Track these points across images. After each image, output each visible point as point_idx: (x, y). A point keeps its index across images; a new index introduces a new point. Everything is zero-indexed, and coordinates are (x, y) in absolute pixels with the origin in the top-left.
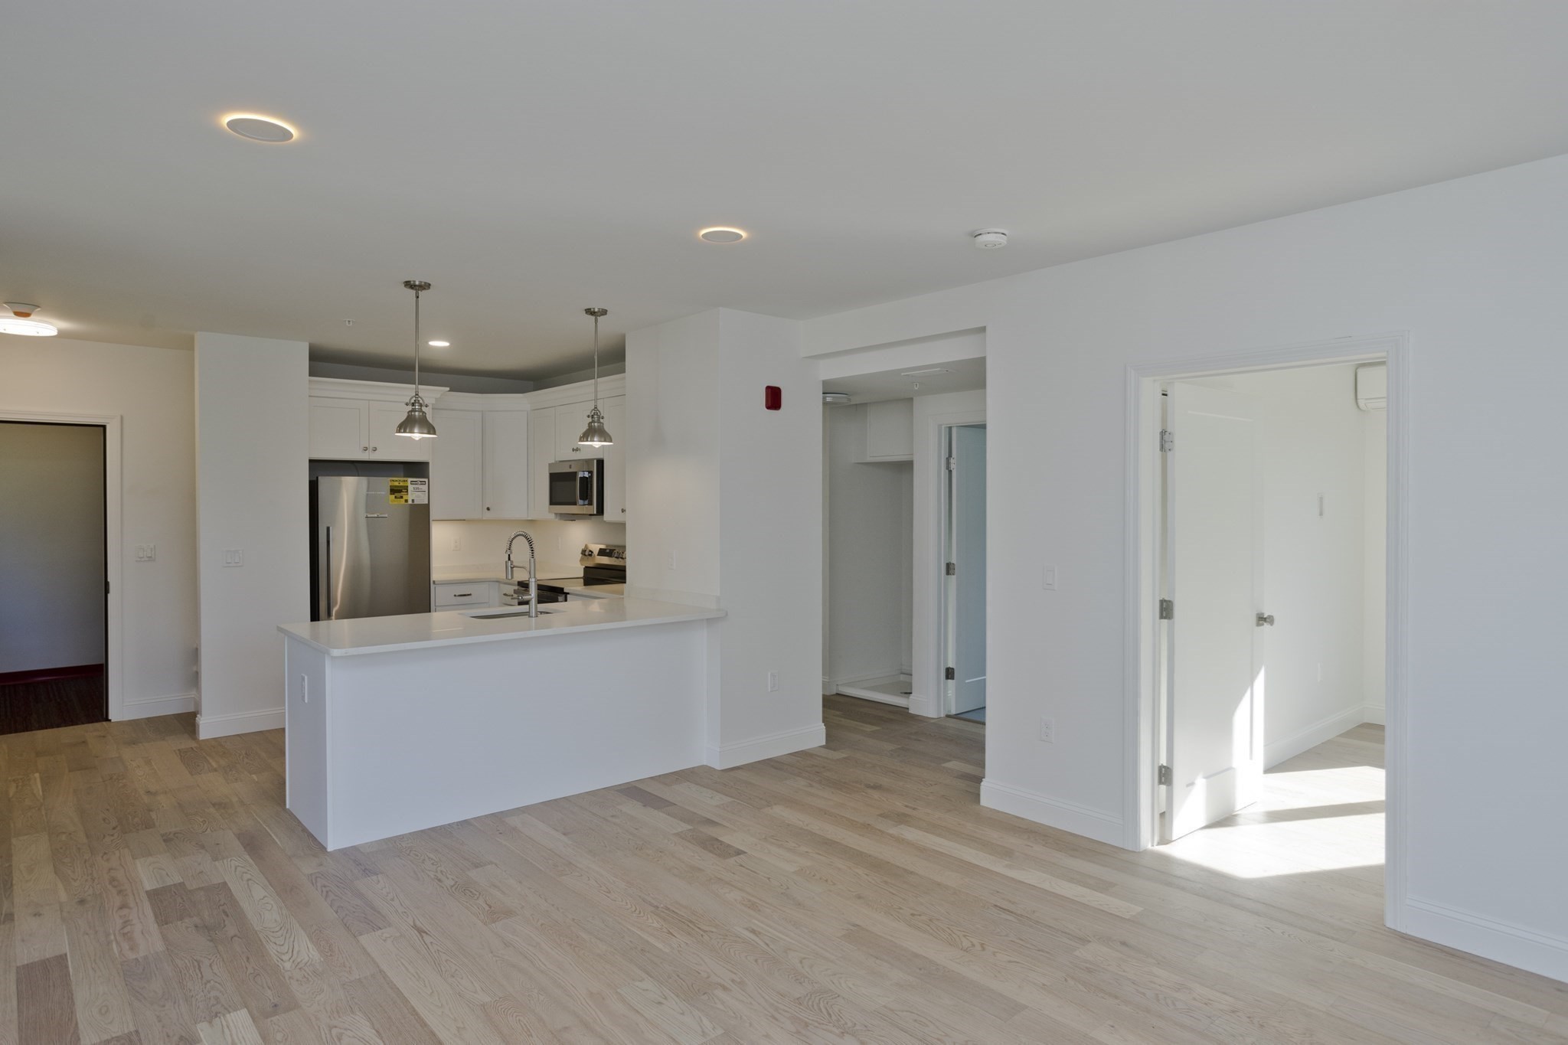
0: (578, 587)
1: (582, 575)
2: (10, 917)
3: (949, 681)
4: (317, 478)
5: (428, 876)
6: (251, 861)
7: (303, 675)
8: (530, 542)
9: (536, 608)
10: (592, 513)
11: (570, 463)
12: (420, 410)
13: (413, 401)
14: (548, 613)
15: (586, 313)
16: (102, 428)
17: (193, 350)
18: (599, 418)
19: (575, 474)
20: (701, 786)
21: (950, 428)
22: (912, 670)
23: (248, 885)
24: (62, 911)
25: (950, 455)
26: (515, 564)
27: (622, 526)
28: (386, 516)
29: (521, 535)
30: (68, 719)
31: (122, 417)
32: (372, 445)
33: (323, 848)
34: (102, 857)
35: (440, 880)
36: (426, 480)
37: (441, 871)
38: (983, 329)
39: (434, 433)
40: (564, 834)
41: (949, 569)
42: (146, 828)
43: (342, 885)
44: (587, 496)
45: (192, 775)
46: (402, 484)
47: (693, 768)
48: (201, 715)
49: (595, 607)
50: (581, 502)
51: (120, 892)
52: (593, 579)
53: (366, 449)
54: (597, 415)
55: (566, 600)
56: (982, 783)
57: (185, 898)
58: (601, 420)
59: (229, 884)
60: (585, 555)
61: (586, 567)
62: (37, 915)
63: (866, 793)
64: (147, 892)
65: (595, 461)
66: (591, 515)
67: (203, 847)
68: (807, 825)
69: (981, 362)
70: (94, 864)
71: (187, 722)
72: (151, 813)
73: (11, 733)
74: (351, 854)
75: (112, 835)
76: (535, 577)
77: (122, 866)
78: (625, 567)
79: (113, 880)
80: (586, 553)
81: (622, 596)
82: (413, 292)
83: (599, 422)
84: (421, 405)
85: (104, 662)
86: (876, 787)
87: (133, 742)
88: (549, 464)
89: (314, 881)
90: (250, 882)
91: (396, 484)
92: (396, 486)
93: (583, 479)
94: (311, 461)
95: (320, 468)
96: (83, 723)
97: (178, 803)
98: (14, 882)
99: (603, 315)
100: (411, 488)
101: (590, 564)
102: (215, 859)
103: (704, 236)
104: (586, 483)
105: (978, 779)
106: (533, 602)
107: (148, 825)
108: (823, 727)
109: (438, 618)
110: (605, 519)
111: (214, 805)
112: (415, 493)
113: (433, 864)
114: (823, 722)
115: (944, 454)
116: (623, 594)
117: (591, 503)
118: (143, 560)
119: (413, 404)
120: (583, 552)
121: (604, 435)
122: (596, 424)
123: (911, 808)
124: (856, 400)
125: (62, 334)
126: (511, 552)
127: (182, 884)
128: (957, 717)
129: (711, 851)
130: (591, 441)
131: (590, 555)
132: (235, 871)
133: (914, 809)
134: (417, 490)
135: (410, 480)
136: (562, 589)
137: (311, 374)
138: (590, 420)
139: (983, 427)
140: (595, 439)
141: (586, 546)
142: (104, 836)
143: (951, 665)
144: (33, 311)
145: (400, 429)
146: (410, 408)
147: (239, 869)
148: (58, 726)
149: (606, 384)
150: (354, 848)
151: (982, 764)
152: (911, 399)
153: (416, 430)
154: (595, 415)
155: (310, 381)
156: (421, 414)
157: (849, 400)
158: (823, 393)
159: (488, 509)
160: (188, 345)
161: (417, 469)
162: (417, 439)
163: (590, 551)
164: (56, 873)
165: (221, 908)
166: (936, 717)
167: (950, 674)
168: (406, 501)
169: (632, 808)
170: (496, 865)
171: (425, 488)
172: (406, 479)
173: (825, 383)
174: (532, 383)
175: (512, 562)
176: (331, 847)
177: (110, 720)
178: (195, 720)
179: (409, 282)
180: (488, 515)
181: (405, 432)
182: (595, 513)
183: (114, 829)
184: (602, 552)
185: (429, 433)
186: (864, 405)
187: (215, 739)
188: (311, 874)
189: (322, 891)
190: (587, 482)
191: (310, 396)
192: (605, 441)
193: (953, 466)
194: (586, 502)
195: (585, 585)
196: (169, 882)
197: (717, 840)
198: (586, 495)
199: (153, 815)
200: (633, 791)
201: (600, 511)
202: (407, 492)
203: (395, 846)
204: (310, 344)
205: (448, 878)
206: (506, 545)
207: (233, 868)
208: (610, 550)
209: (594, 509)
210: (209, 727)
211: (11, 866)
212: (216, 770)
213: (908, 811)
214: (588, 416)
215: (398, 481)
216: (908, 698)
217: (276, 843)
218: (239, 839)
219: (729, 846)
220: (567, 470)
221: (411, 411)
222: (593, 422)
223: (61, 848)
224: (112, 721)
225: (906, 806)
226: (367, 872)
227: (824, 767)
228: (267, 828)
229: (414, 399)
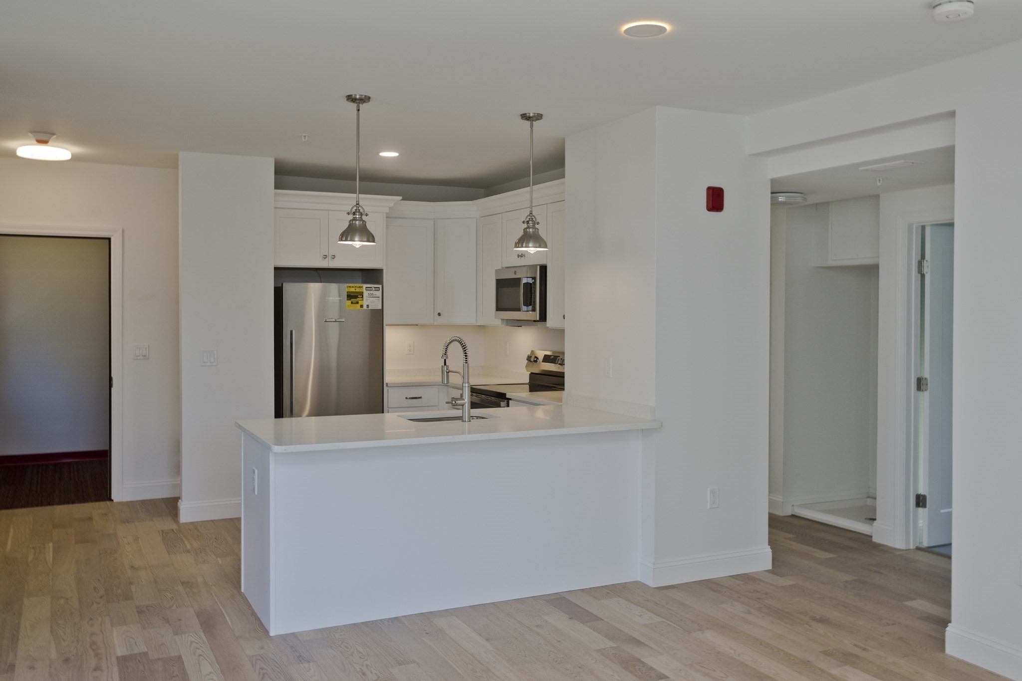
0: (524, 394)
1: (528, 381)
2: (12, 668)
3: (920, 510)
4: (282, 284)
5: (355, 668)
6: (204, 637)
7: (254, 468)
8: (464, 348)
9: (469, 413)
10: (535, 319)
11: (515, 269)
12: (361, 219)
13: (354, 210)
14: (483, 418)
15: (522, 118)
16: (108, 241)
17: (177, 168)
18: (534, 223)
19: (519, 280)
20: (632, 603)
21: (923, 228)
22: (876, 494)
23: (199, 661)
24: (50, 667)
25: (923, 256)
26: (450, 369)
27: (561, 332)
28: (343, 321)
29: (458, 341)
30: (81, 497)
31: (123, 230)
32: (331, 253)
33: (266, 632)
34: (88, 622)
35: (364, 674)
36: (380, 286)
37: (367, 666)
38: (952, 114)
39: (374, 241)
40: (487, 640)
41: (921, 384)
42: (126, 599)
43: (277, 669)
44: (531, 302)
45: (169, 554)
46: (358, 290)
47: (625, 583)
48: (182, 500)
49: (540, 413)
50: (524, 308)
51: (97, 655)
52: (539, 385)
53: (325, 257)
54: (532, 221)
55: (508, 406)
56: (947, 629)
57: (146, 667)
58: (537, 226)
59: (183, 658)
60: (531, 361)
61: (532, 373)
62: (32, 668)
63: (810, 626)
64: (118, 658)
65: (538, 267)
66: (534, 321)
67: (167, 621)
68: (739, 655)
69: (950, 151)
70: (81, 628)
71: (171, 505)
72: (132, 586)
73: (37, 506)
74: (289, 639)
75: (99, 603)
76: (468, 382)
77: (102, 632)
78: (564, 373)
79: (93, 643)
80: (532, 359)
81: (560, 404)
82: (354, 105)
83: (534, 227)
84: (361, 214)
85: (108, 448)
86: (824, 621)
87: (127, 521)
88: (496, 270)
89: (254, 663)
90: (201, 658)
91: (352, 290)
92: (352, 292)
93: (526, 284)
94: (276, 269)
95: (283, 274)
96: (92, 501)
97: (155, 579)
98: (20, 637)
99: (538, 119)
100: (366, 293)
101: (536, 370)
102: (175, 633)
103: (626, 31)
104: (529, 288)
105: (944, 622)
106: (467, 406)
107: (128, 597)
108: (769, 550)
109: (390, 418)
110: (547, 326)
111: (183, 583)
112: (370, 299)
113: (360, 657)
114: (769, 545)
115: (915, 256)
116: (561, 402)
117: (534, 310)
118: (139, 358)
119: (354, 214)
120: (529, 358)
121: (539, 241)
122: (531, 230)
123: (860, 648)
124: (811, 200)
125: (75, 158)
126: (447, 357)
127: (146, 654)
128: (929, 550)
129: (631, 672)
130: (526, 247)
131: (536, 361)
132: (190, 646)
133: (864, 649)
134: (371, 296)
135: (365, 286)
136: (505, 394)
137: (276, 188)
138: (525, 225)
139: (951, 225)
140: (530, 246)
141: (532, 352)
142: (93, 603)
143: (921, 491)
144: (50, 138)
145: (342, 237)
146: (351, 217)
147: (194, 644)
148: (73, 503)
149: (543, 191)
150: (294, 635)
151: (948, 605)
152: (877, 197)
153: (357, 239)
154: (531, 221)
155: (275, 194)
156: (361, 222)
157: (805, 199)
158: (772, 193)
159: (439, 314)
160: (173, 163)
161: (372, 276)
162: (358, 246)
163: (536, 357)
164: (51, 633)
165: (174, 679)
166: (904, 548)
167: (921, 501)
168: (362, 306)
169: (557, 619)
170: (418, 664)
171: (379, 293)
172: (361, 285)
173: (774, 182)
174: (483, 190)
175: (448, 366)
176: (272, 633)
177: (112, 500)
178: (177, 504)
179: (351, 95)
180: (439, 321)
181: (346, 240)
182: (538, 319)
183: (101, 597)
184: (547, 359)
185: (368, 241)
186: (826, 204)
187: (192, 523)
188: (253, 656)
189: (260, 673)
190: (531, 288)
191: (275, 208)
192: (540, 247)
193: (927, 270)
194: (530, 308)
195: (530, 391)
196: (136, 651)
197: (640, 661)
198: (529, 301)
199: (133, 588)
200: (560, 601)
201: (543, 317)
202: (362, 297)
203: (327, 636)
204: (275, 160)
205: (372, 673)
206: (442, 351)
207: (189, 643)
208: (555, 356)
209: (536, 315)
210: (188, 513)
211: (19, 623)
212: (189, 552)
213: (856, 651)
214: (524, 222)
215: (354, 287)
216: (872, 524)
217: (228, 623)
218: (198, 617)
219: (651, 668)
220: (511, 276)
221: (353, 220)
222: (528, 227)
223: (59, 611)
224: (115, 501)
225: (855, 645)
226: (301, 659)
227: (766, 594)
228: (223, 610)
229: (355, 208)
